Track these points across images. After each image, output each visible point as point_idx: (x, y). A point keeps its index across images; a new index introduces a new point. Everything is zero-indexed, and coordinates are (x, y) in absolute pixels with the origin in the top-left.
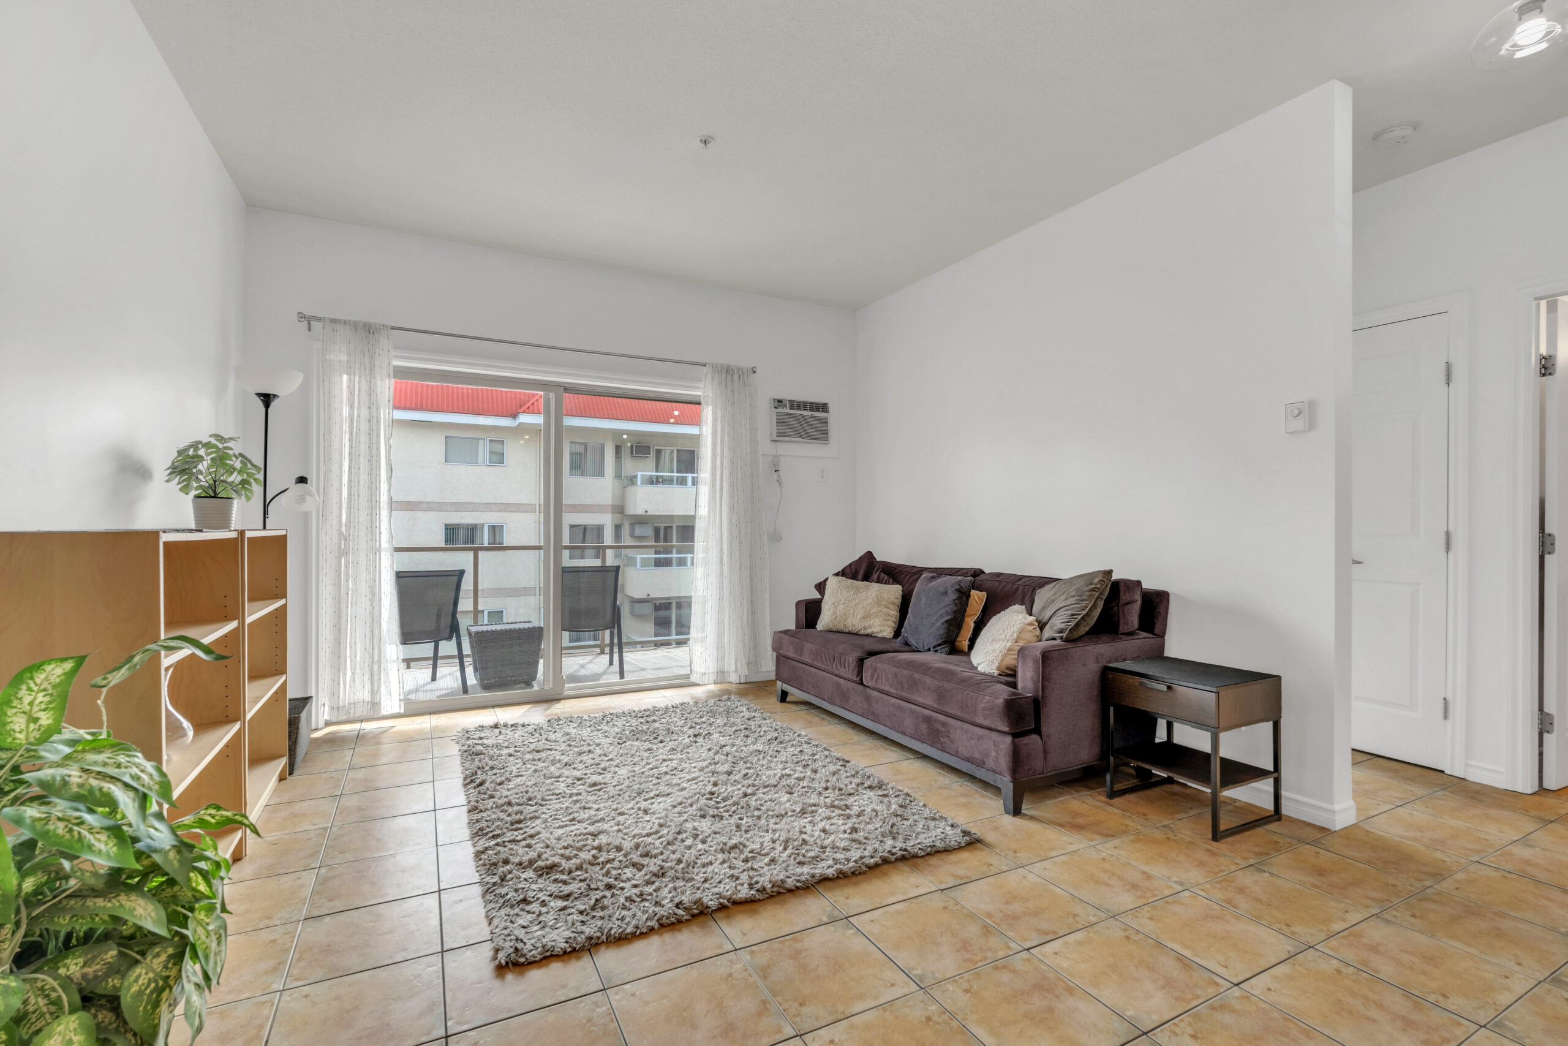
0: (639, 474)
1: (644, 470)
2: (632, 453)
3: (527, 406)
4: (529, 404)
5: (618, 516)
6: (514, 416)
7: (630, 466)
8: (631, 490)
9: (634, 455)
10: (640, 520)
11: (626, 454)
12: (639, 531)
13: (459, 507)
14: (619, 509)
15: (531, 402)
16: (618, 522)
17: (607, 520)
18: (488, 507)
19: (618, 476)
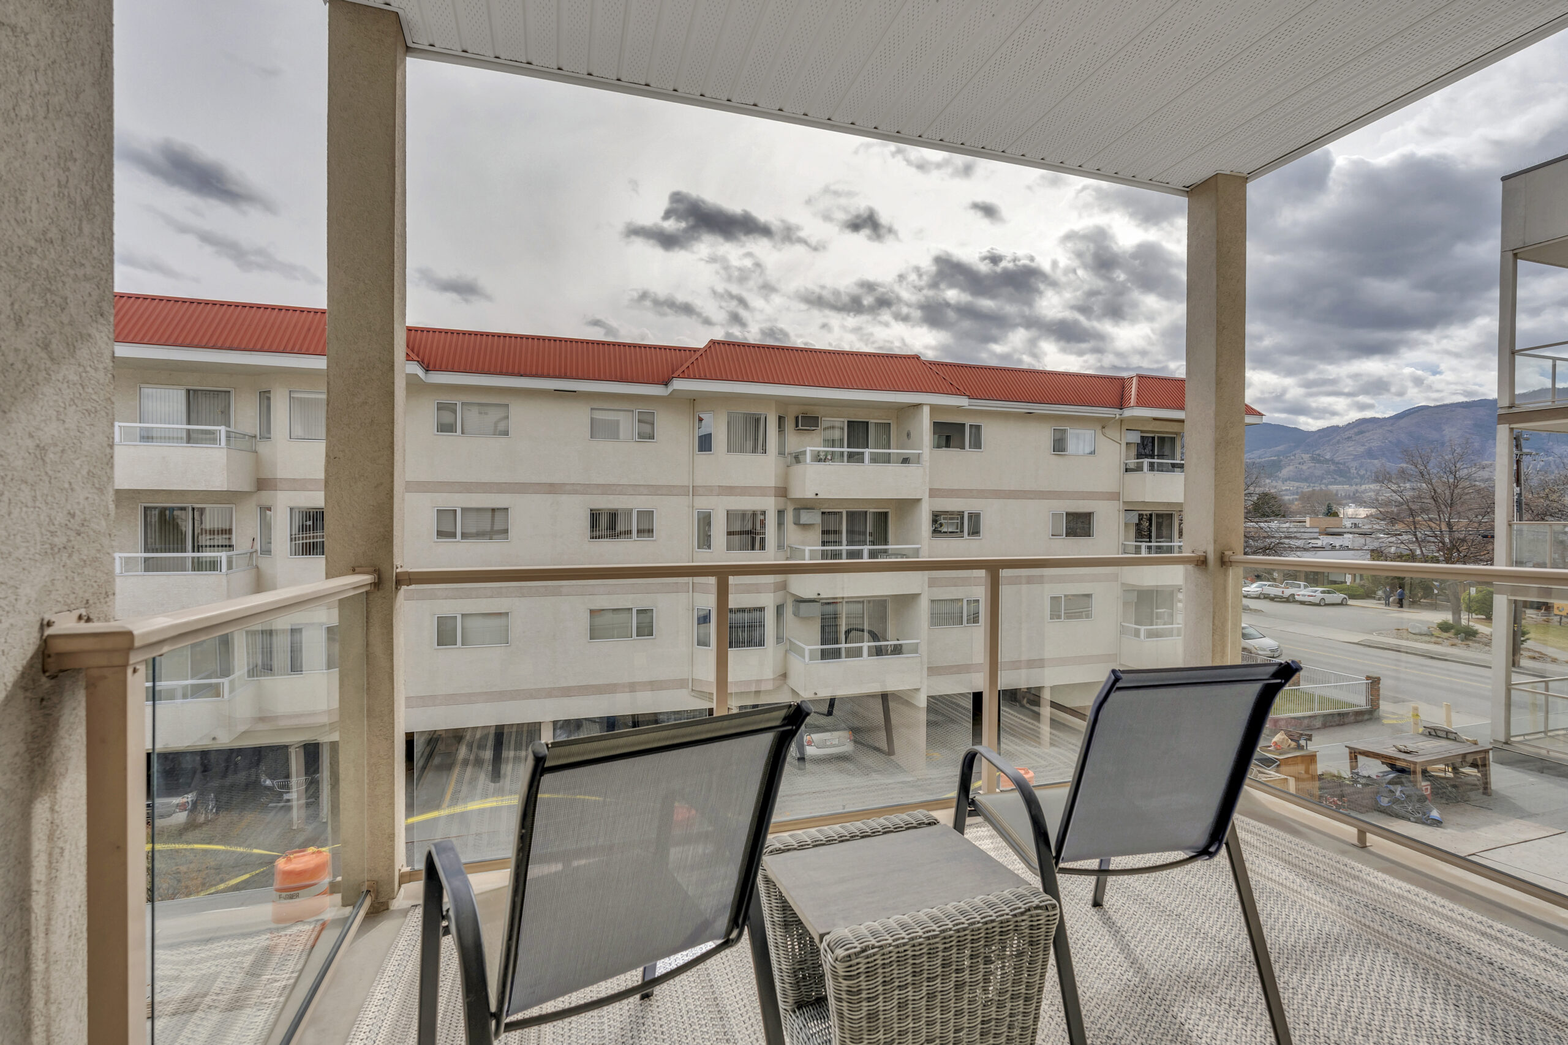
0: (808, 449)
1: (812, 444)
2: (797, 426)
3: (681, 370)
4: (684, 367)
5: (782, 499)
6: (666, 384)
7: (794, 441)
8: (797, 469)
9: (800, 427)
10: (804, 506)
11: (789, 424)
12: (805, 517)
13: (606, 489)
14: (782, 492)
15: (686, 365)
16: (781, 507)
17: (769, 505)
18: (636, 489)
19: (781, 453)
